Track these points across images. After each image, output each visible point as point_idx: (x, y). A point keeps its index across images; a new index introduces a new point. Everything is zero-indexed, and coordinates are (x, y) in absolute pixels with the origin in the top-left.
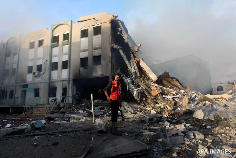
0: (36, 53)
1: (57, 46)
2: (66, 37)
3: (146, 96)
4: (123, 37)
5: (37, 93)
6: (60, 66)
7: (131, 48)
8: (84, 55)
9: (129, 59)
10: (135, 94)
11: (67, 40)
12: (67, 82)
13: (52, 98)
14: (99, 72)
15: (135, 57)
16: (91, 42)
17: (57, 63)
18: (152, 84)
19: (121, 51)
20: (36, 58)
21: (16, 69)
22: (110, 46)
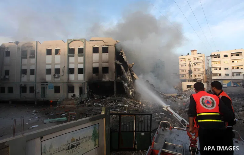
1: (73, 56)
4: (123, 58)
5: (57, 90)
6: (76, 71)
7: (128, 65)
8: (96, 65)
10: (131, 93)
11: (82, 54)
14: (107, 78)
15: (130, 71)
16: (101, 57)
17: (73, 69)
19: (122, 66)
21: (35, 70)
22: (114, 62)
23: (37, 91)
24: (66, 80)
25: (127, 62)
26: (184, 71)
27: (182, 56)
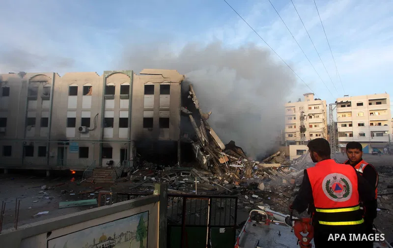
1: (112, 98)
2: (125, 90)
3: (214, 163)
4: (194, 103)
6: (116, 122)
7: (202, 116)
8: (148, 114)
9: (199, 125)
10: (205, 161)
11: (127, 95)
13: (106, 161)
14: (167, 135)
15: (205, 125)
16: (157, 101)
17: (112, 119)
18: (222, 153)
19: (191, 116)
21: (49, 119)
22: (179, 109)
23: (51, 154)
24: (99, 138)
25: (200, 110)
26: (293, 127)
27: (290, 102)
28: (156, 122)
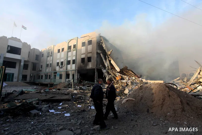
0: (60, 56)
1: (70, 51)
2: (75, 46)
3: (114, 81)
4: (103, 46)
7: (107, 53)
8: (83, 56)
9: (106, 59)
12: (74, 71)
13: (67, 80)
14: (90, 66)
15: (108, 58)
16: (87, 49)
18: (116, 73)
19: (101, 54)
20: (60, 58)
22: (96, 51)
23: (52, 78)
25: (106, 50)
28: (86, 60)
